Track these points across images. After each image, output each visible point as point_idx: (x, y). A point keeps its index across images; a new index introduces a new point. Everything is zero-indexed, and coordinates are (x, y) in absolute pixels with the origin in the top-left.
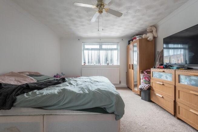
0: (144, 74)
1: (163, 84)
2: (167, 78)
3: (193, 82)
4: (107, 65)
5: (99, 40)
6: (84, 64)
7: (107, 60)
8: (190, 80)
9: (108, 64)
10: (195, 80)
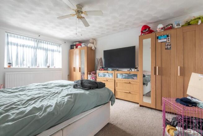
0: (92, 75)
1: (107, 80)
2: (109, 76)
3: (124, 77)
4: (47, 68)
5: (38, 36)
6: (9, 66)
7: (46, 61)
8: (123, 76)
9: (49, 67)
10: (125, 76)
